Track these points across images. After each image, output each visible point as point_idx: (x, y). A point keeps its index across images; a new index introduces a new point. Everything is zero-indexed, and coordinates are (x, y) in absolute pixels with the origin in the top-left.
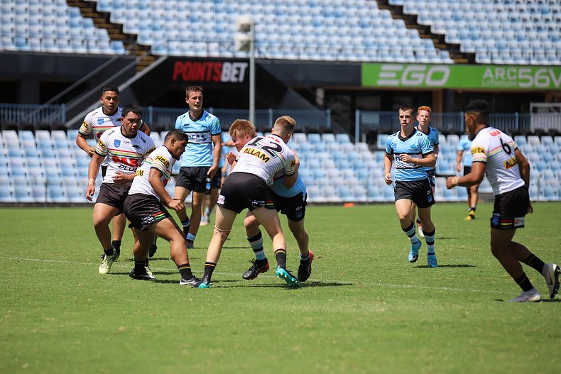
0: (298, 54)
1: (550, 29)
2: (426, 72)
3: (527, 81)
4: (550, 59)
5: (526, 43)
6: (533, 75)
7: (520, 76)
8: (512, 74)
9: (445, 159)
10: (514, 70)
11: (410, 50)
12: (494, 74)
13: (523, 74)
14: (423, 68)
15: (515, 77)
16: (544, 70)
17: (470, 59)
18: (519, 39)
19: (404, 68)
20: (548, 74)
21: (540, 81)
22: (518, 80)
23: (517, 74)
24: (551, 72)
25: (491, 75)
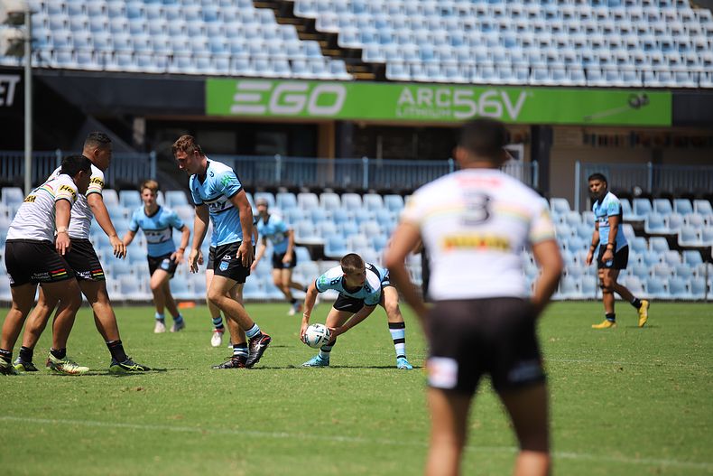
0: (104, 62)
1: (503, 27)
2: (308, 93)
3: (467, 109)
4: (502, 75)
5: (464, 49)
6: (476, 99)
7: (457, 102)
8: (443, 98)
9: (338, 232)
10: (447, 91)
11: (282, 57)
12: (415, 97)
13: (462, 97)
14: (304, 87)
15: (448, 103)
16: (493, 92)
17: (378, 73)
18: (455, 42)
19: (274, 86)
20: (499, 99)
21: (486, 109)
22: (453, 108)
23: (451, 98)
24: (504, 95)
25: (410, 100)
